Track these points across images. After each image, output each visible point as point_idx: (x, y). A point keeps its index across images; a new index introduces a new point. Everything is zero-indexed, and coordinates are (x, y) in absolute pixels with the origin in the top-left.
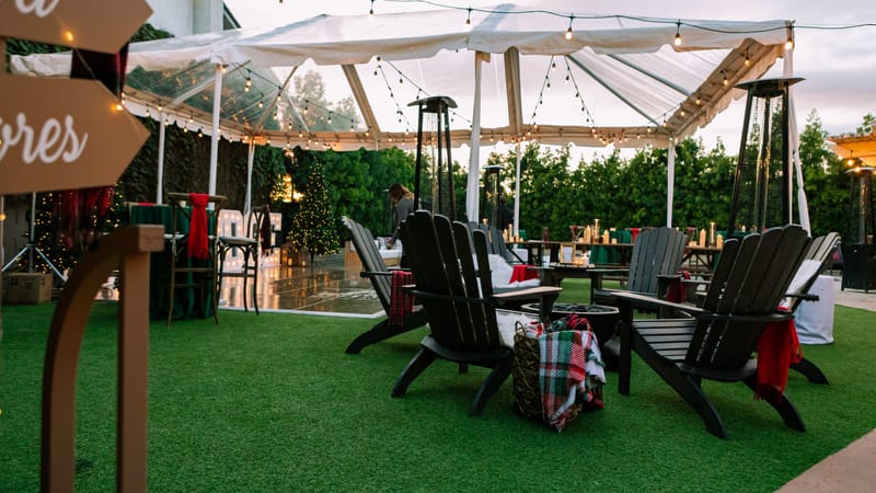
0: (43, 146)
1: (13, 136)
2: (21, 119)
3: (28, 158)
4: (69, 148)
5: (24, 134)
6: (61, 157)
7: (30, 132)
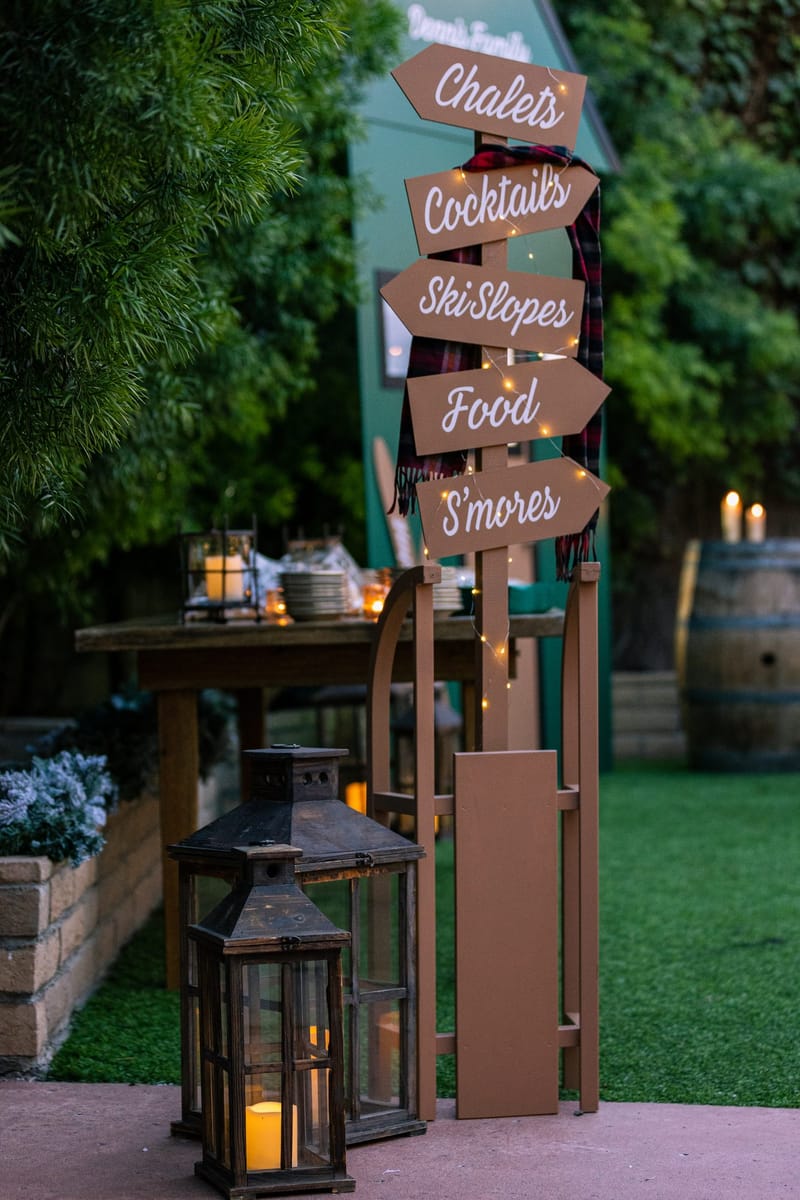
0: (531, 511)
1: (512, 508)
2: (517, 494)
3: (521, 520)
4: (548, 510)
5: (519, 504)
6: (542, 516)
7: (522, 502)
